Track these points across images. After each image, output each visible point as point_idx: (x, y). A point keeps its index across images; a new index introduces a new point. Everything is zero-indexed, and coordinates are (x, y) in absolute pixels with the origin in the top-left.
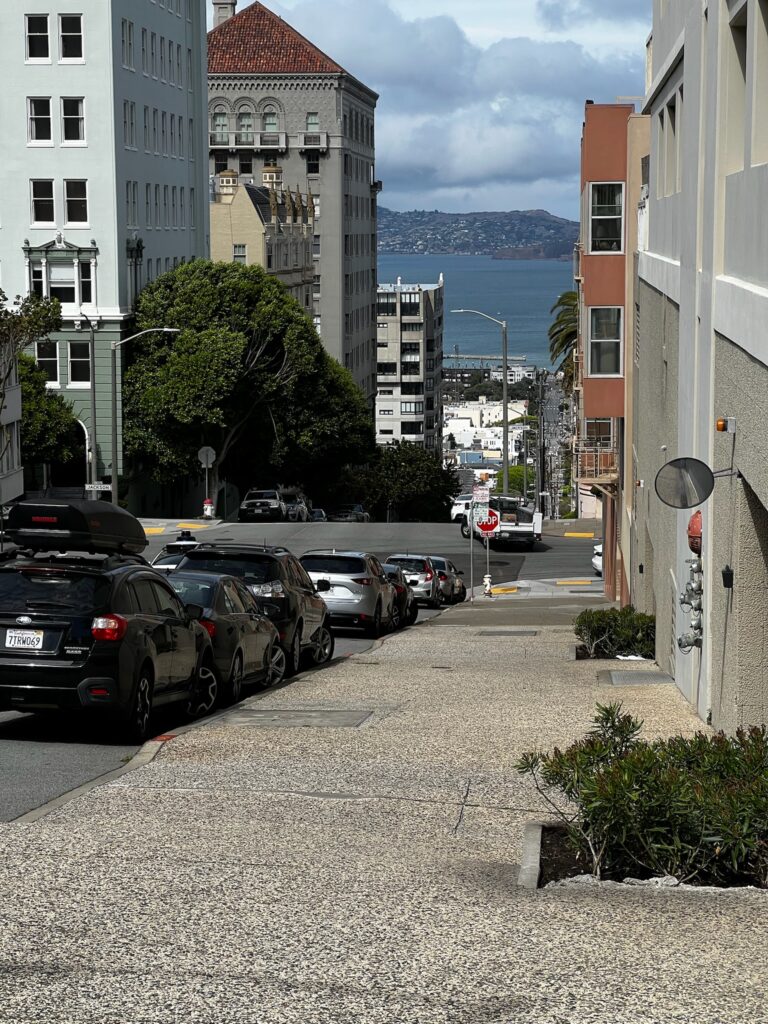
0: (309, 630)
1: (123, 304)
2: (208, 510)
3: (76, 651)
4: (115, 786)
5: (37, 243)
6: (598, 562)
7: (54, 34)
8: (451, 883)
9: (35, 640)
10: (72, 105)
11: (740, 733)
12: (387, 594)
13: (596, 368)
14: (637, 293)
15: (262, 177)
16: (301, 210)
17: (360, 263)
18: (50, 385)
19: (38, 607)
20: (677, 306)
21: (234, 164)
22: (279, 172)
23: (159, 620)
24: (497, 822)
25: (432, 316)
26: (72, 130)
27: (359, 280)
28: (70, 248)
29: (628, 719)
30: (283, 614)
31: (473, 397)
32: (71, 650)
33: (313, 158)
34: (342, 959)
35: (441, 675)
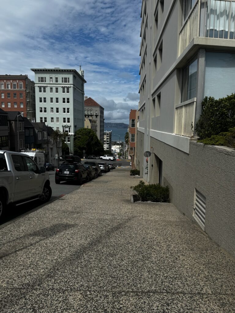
0: (99, 172)
1: (74, 133)
2: (84, 158)
3: (73, 174)
4: (79, 190)
5: (64, 125)
6: (131, 164)
7: (66, 100)
8: (123, 202)
9: (68, 173)
10: (68, 109)
11: (157, 184)
12: (107, 167)
13: (132, 141)
14: (137, 132)
15: (90, 118)
16: (95, 122)
17: (102, 129)
18: (65, 142)
19: (68, 168)
20: (144, 134)
21: (87, 116)
22: (93, 117)
23: (83, 170)
24: (126, 195)
25: (110, 135)
26: (68, 112)
27: (102, 130)
28: (68, 126)
29: (143, 182)
30: (96, 170)
31: (115, 145)
32: (72, 174)
33: (97, 116)
34: (113, 211)
35: (115, 177)
